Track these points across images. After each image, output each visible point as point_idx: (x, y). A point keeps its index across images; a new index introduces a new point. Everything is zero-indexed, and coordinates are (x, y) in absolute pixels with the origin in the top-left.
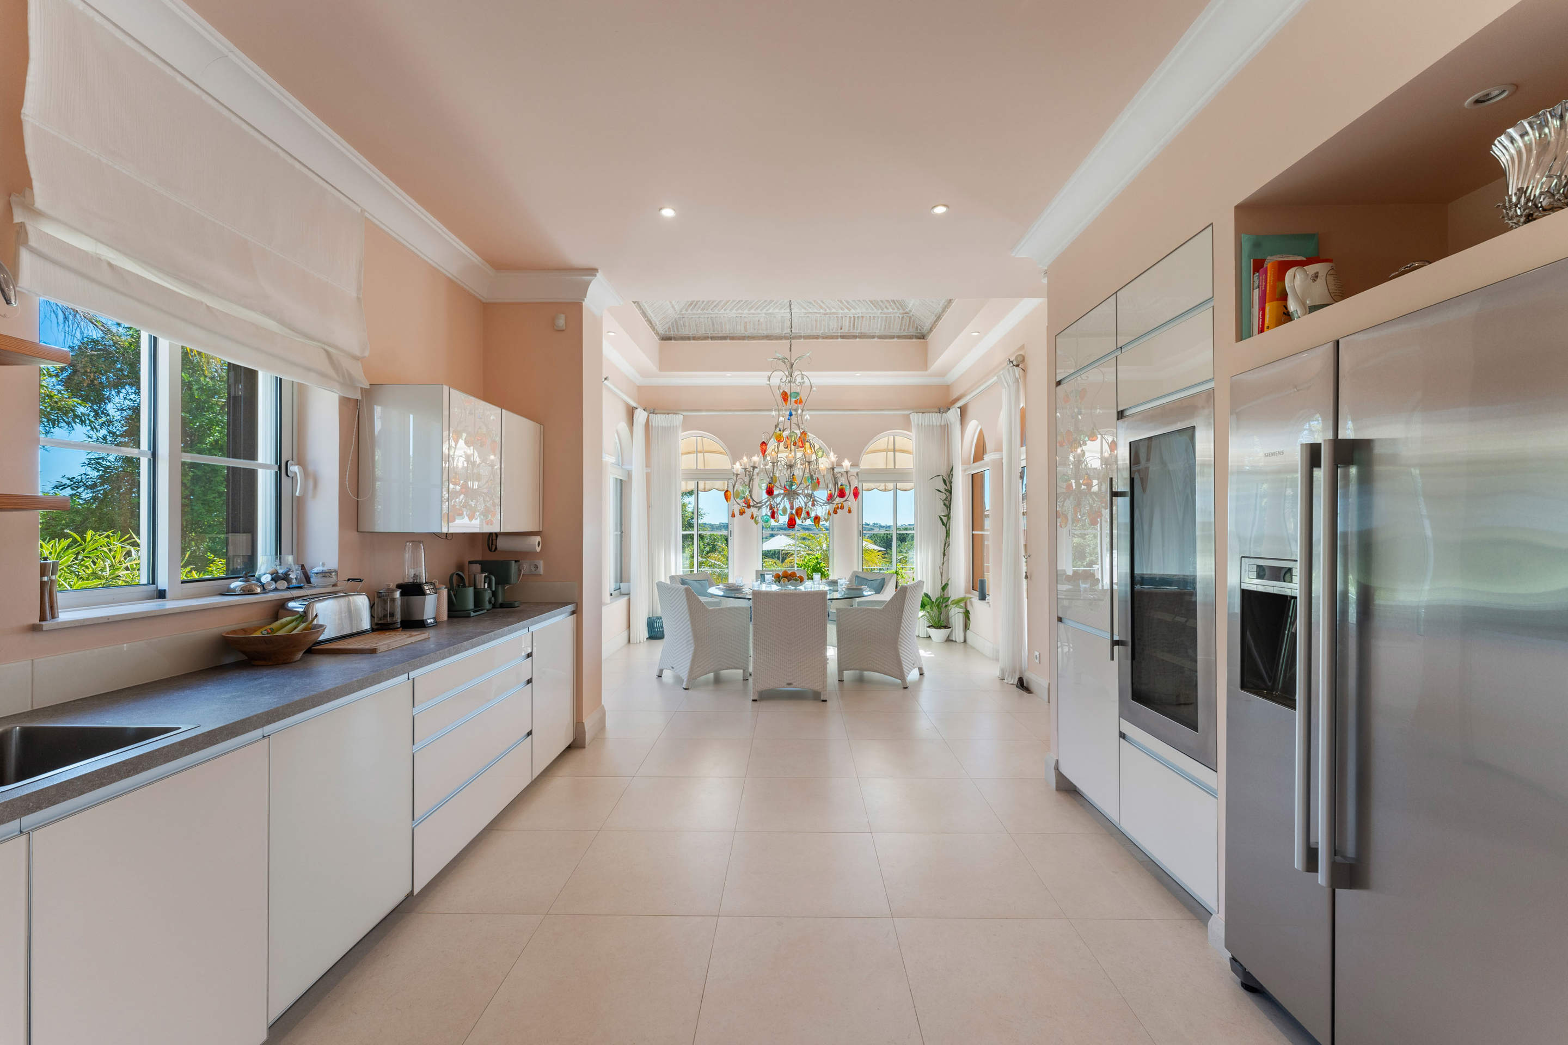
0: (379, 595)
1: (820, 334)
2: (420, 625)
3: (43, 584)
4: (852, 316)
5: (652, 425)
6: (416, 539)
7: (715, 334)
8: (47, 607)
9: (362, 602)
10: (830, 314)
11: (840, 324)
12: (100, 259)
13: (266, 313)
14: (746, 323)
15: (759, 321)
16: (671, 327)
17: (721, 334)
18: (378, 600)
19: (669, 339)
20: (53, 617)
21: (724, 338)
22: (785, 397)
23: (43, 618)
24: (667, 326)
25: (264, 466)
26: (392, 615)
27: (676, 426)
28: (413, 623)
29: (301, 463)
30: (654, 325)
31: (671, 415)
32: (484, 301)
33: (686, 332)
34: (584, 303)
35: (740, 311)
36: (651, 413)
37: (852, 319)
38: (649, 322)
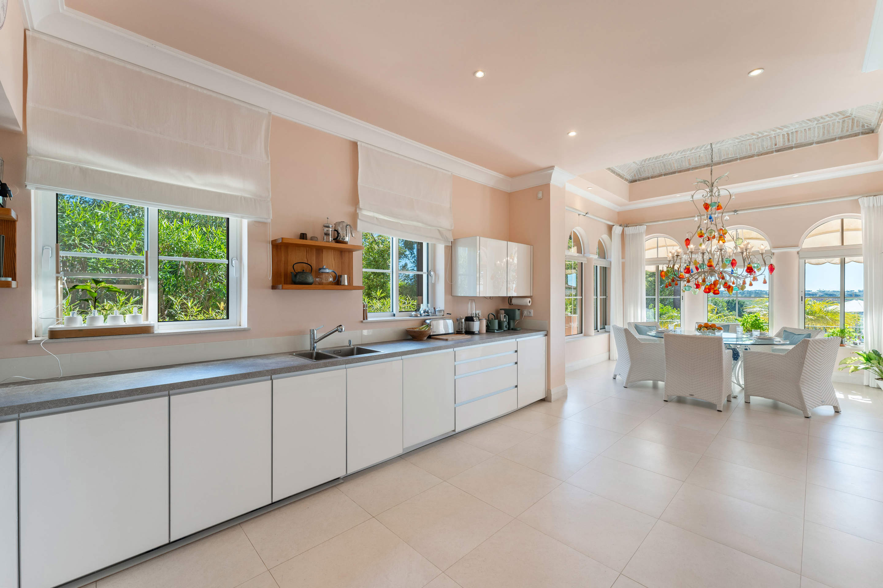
0: (457, 320)
1: (755, 153)
2: (472, 333)
3: (364, 310)
4: (785, 133)
5: (626, 234)
6: (473, 299)
7: (667, 171)
8: (365, 317)
9: (450, 322)
10: (763, 137)
11: (774, 143)
12: (374, 217)
13: (418, 221)
14: (689, 160)
15: (700, 156)
16: (636, 174)
17: (672, 171)
18: (457, 321)
19: (635, 181)
20: (366, 319)
21: (674, 173)
22: (707, 207)
23: (364, 319)
24: (633, 174)
25: (425, 273)
26: (462, 329)
27: (642, 232)
28: (469, 332)
29: (435, 271)
30: (623, 176)
31: (637, 227)
32: (509, 192)
33: (644, 175)
34: (551, 183)
35: (683, 153)
36: (625, 227)
37: (786, 135)
38: (619, 175)
